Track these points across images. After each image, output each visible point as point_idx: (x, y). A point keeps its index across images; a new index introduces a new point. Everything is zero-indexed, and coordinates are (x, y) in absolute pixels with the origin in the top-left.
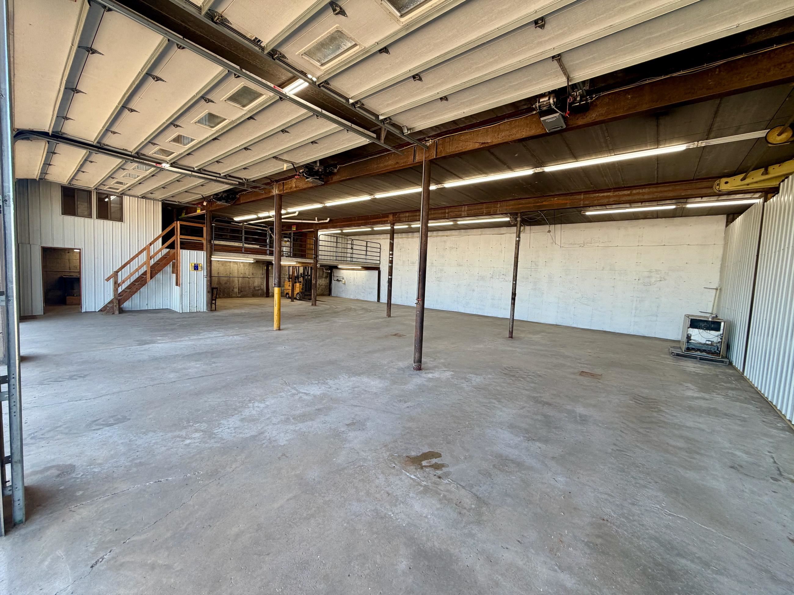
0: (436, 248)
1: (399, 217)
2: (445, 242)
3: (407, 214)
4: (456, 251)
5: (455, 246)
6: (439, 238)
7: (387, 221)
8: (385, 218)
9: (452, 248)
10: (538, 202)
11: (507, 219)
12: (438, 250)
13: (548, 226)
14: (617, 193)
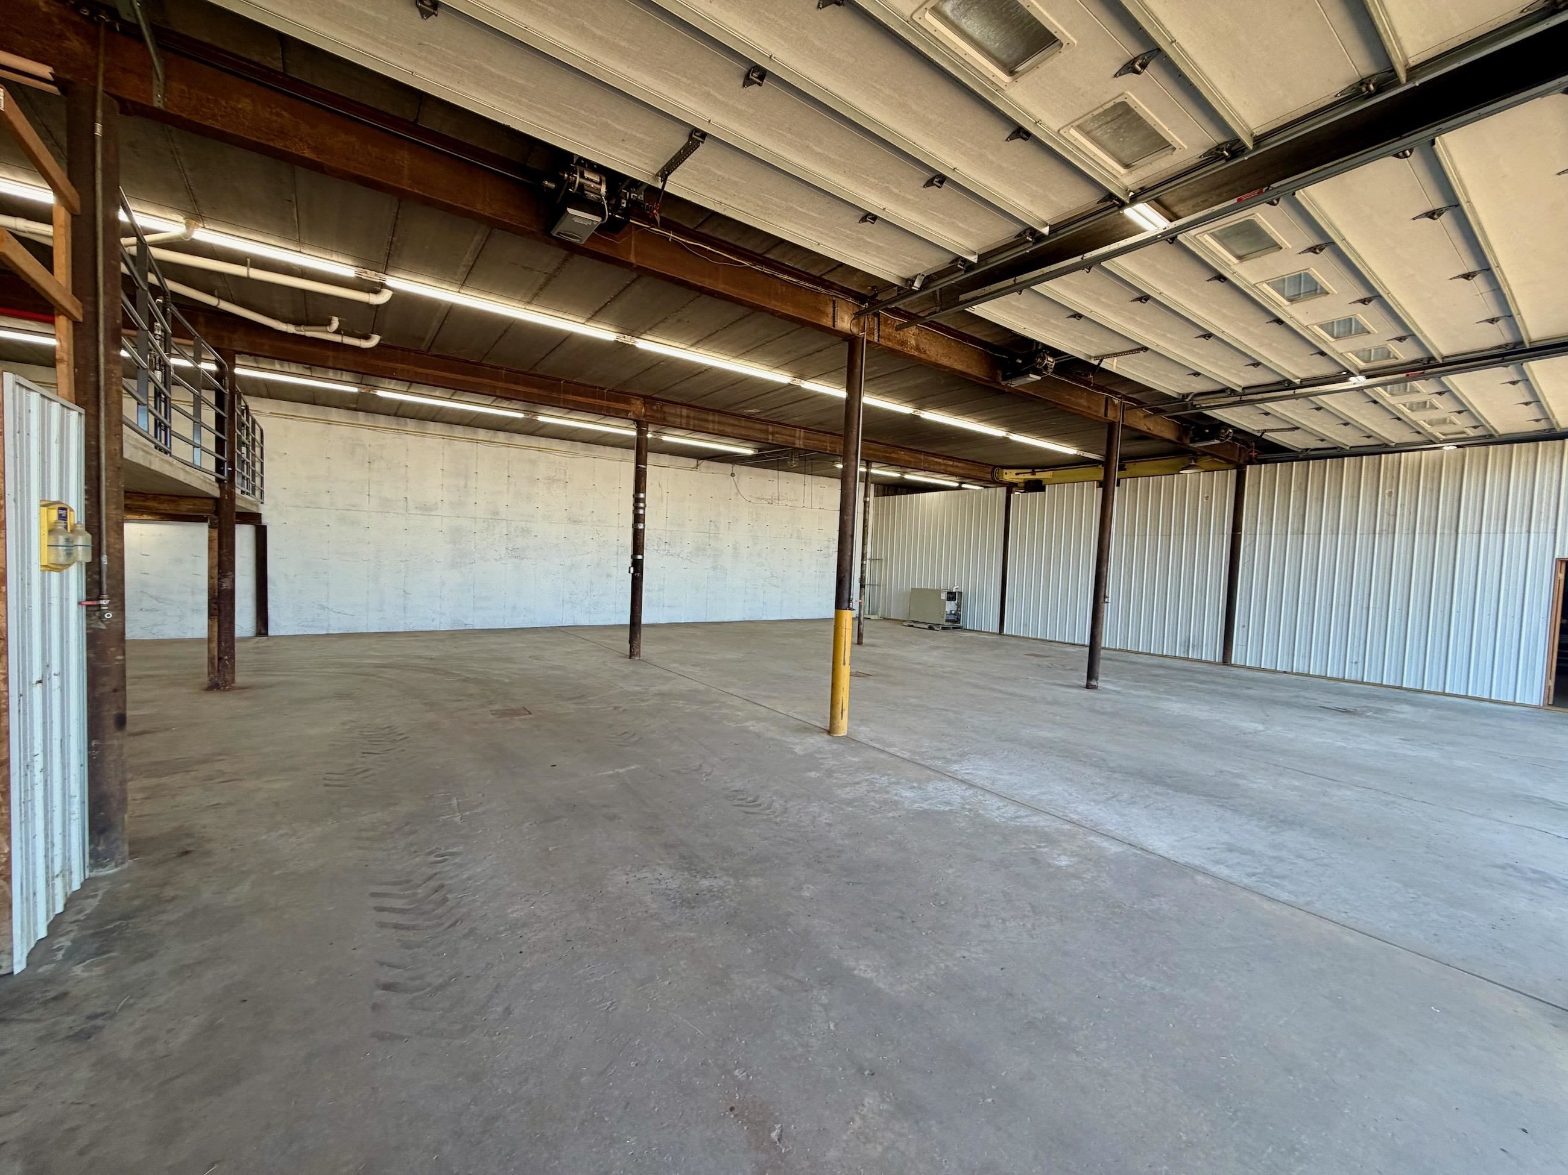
0: (506, 474)
1: (660, 411)
2: (533, 462)
3: (685, 412)
4: (565, 487)
5: (562, 477)
6: (514, 451)
7: (628, 412)
8: (617, 401)
9: (551, 480)
10: (886, 452)
11: (750, 452)
12: (511, 479)
13: (730, 466)
14: (945, 461)
